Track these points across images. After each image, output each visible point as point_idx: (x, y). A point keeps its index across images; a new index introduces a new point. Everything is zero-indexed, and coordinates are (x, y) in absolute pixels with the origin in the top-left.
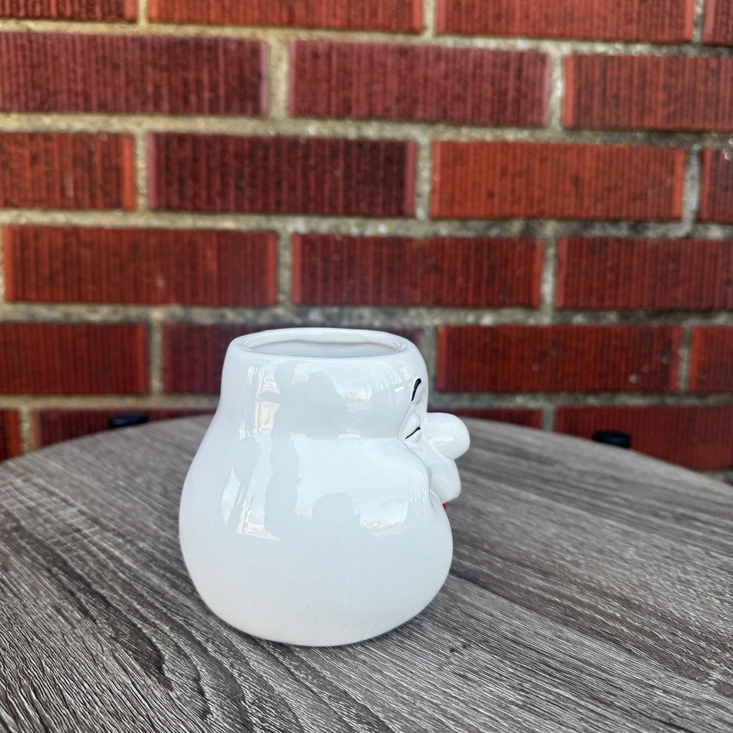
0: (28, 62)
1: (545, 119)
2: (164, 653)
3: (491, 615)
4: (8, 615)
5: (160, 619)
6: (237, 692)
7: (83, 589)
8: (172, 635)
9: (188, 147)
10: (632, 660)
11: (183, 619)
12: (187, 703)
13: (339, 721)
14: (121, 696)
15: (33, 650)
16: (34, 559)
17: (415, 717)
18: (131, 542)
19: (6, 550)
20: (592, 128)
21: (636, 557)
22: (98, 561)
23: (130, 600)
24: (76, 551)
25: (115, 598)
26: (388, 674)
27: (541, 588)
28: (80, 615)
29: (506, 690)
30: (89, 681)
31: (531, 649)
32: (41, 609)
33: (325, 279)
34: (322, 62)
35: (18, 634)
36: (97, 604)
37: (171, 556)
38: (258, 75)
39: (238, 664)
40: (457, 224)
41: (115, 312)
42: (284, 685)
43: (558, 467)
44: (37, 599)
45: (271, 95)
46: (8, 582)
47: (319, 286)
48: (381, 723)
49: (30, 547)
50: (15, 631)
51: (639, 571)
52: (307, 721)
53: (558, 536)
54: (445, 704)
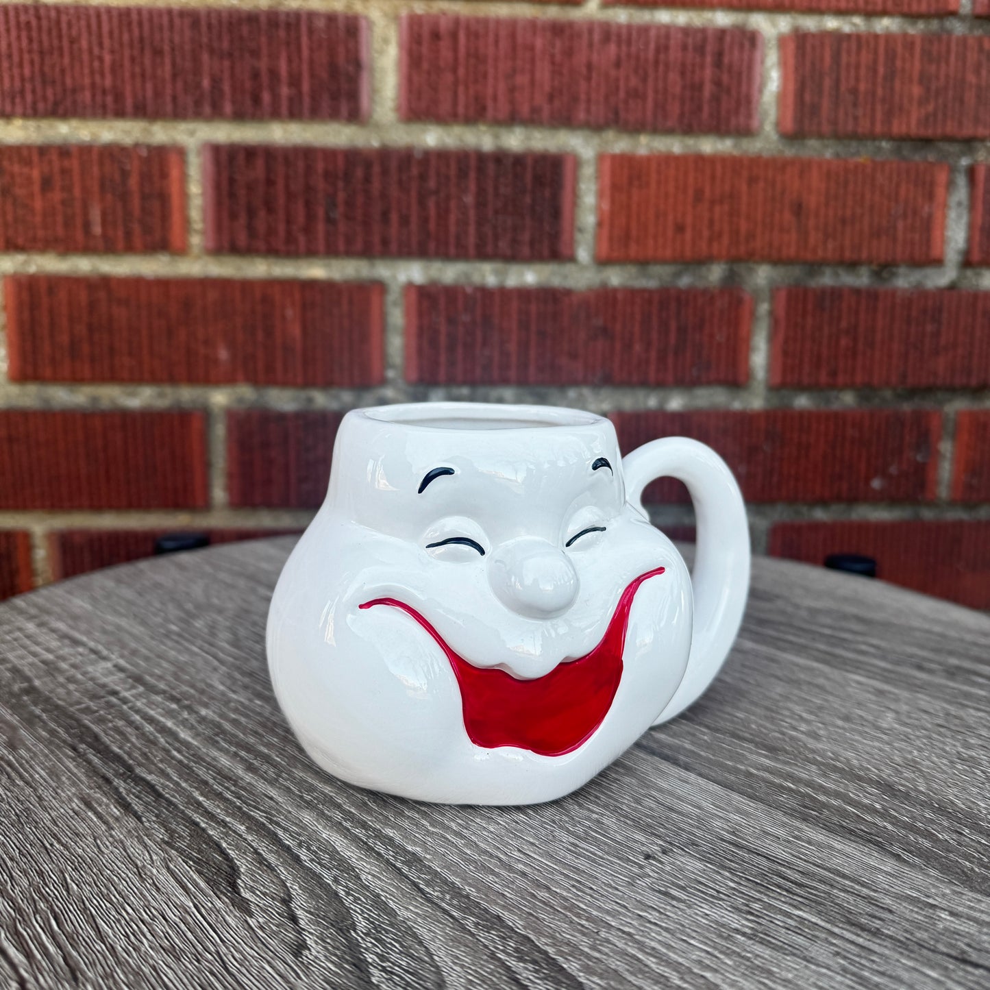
0: (35, 46)
1: (755, 123)
2: (238, 863)
3: (699, 808)
4: (17, 811)
5: (233, 816)
6: (344, 918)
7: (122, 775)
8: (250, 838)
9: (260, 163)
10: (902, 870)
11: (265, 815)
12: (273, 934)
13: (492, 958)
14: (179, 924)
15: (52, 860)
16: (52, 732)
17: (600, 951)
18: (189, 709)
19: (14, 720)
20: (820, 136)
21: (896, 726)
22: (142, 735)
23: (189, 788)
24: (111, 722)
25: (167, 786)
26: (558, 891)
27: (767, 769)
28: (119, 811)
29: (727, 913)
30: (133, 903)
31: (758, 854)
32: (64, 802)
33: (451, 349)
34: (445, 45)
35: (32, 838)
36: (142, 796)
37: (246, 727)
38: (357, 63)
39: (345, 878)
40: (633, 270)
41: (161, 395)
42: (411, 908)
43: (780, 604)
44: (57, 788)
45: (374, 91)
46: (17, 765)
47: (443, 359)
48: (551, 961)
49: (45, 717)
50: (28, 833)
51: (903, 745)
52: (445, 959)
53: (787, 698)
54: (641, 933)
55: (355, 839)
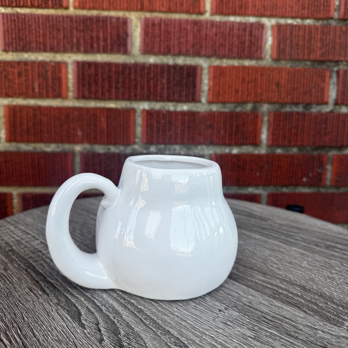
0: (17, 28)
1: (263, 55)
2: (81, 311)
3: (238, 294)
4: (7, 292)
5: (80, 295)
6: (116, 330)
7: (42, 280)
8: (85, 302)
9: (93, 68)
10: (306, 316)
11: (91, 295)
12: (93, 336)
13: (166, 345)
14: (61, 332)
15: (19, 309)
16: (19, 265)
17: (202, 343)
19: (6, 260)
20: (286, 60)
21: (307, 266)
23: (65, 285)
24: (39, 261)
25: (58, 284)
26: (189, 322)
27: (262, 281)
28: (41, 292)
29: (246, 330)
30: (46, 325)
31: (258, 310)
32: (23, 289)
33: (158, 131)
34: (157, 28)
35: (12, 301)
36: (49, 287)
38: (126, 34)
39: (117, 317)
40: (220, 105)
41: (58, 147)
42: (139, 327)
43: (269, 222)
44: (21, 284)
45: (132, 43)
46: (7, 276)
47: (155, 135)
48: (186, 346)
49: (17, 260)
50: (10, 300)
51: (309, 273)
52: (150, 345)
53: (270, 256)
54: (216, 337)
55: (121, 304)
